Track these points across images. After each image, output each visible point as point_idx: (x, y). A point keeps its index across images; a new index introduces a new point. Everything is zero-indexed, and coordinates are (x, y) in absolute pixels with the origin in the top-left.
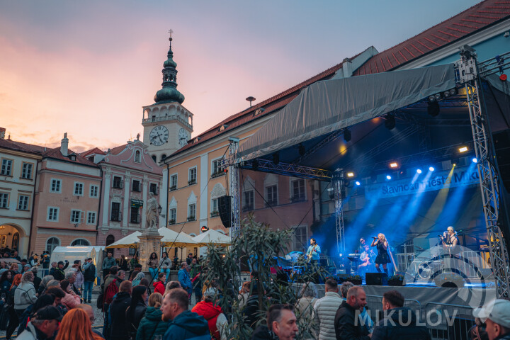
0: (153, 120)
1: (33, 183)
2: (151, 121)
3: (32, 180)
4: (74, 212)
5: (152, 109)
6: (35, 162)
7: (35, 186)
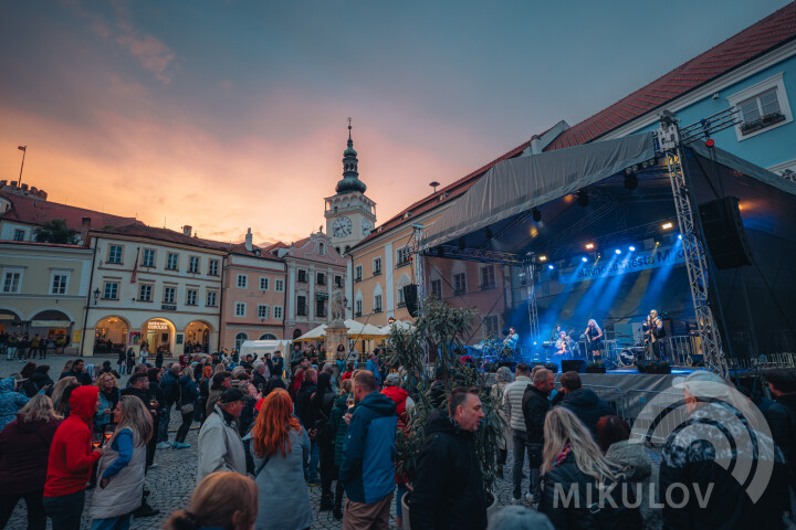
0: (336, 211)
1: (220, 279)
2: (333, 212)
3: (219, 276)
4: (261, 307)
5: (334, 200)
6: (221, 258)
7: (222, 282)
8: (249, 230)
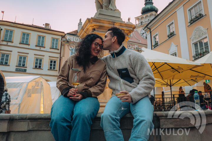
0: (142, 24)
1: (59, 51)
2: (140, 24)
3: (59, 49)
5: (140, 18)
6: (60, 38)
7: (60, 53)
8: (80, 20)
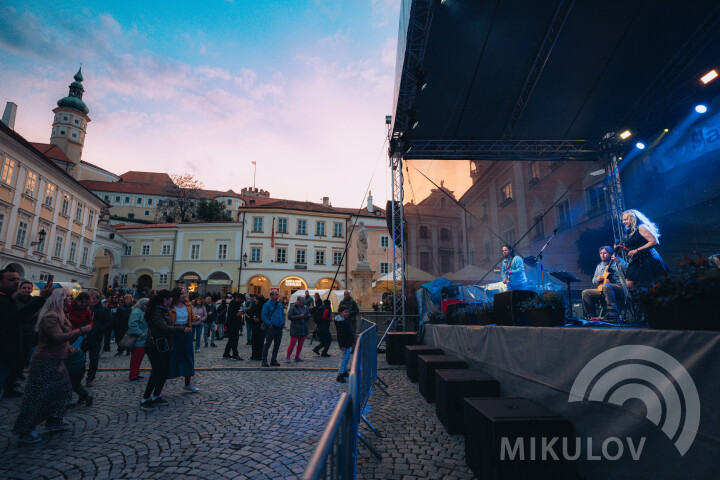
1: (344, 240)
3: (343, 237)
4: (382, 264)
6: (344, 221)
7: (346, 242)
8: (370, 193)
